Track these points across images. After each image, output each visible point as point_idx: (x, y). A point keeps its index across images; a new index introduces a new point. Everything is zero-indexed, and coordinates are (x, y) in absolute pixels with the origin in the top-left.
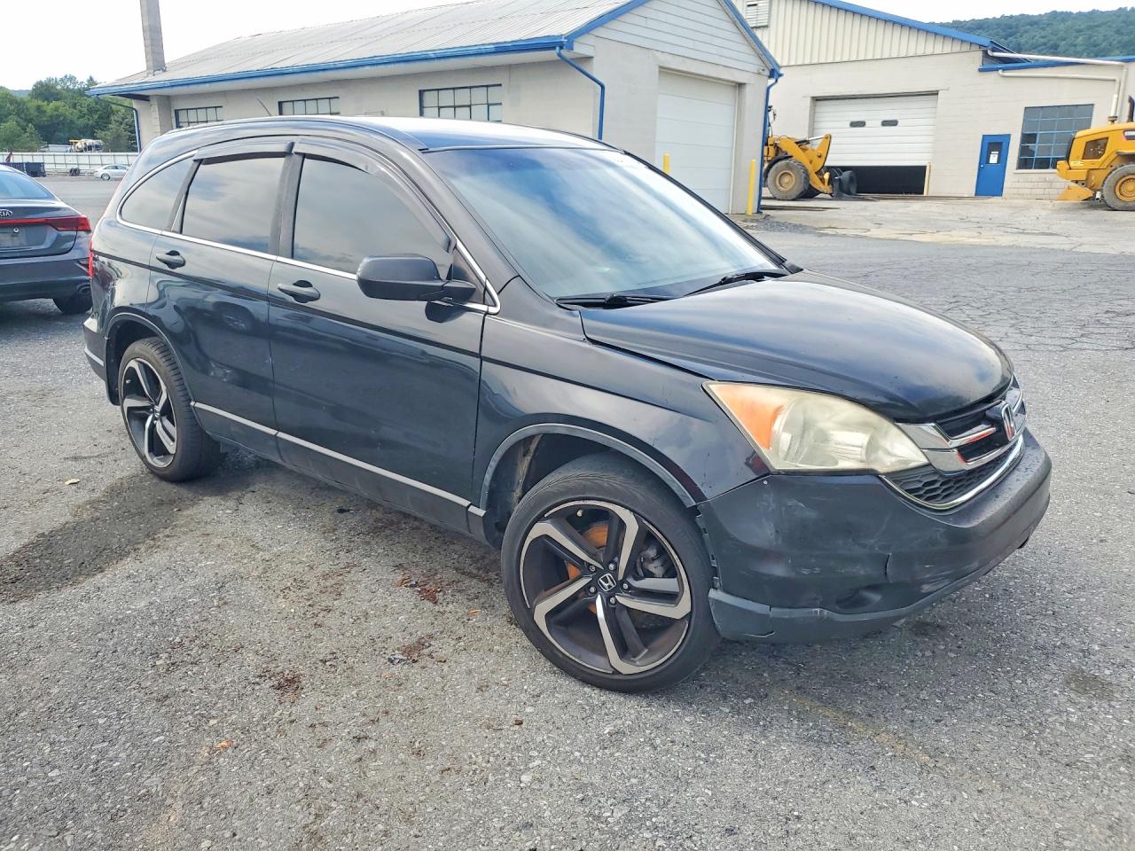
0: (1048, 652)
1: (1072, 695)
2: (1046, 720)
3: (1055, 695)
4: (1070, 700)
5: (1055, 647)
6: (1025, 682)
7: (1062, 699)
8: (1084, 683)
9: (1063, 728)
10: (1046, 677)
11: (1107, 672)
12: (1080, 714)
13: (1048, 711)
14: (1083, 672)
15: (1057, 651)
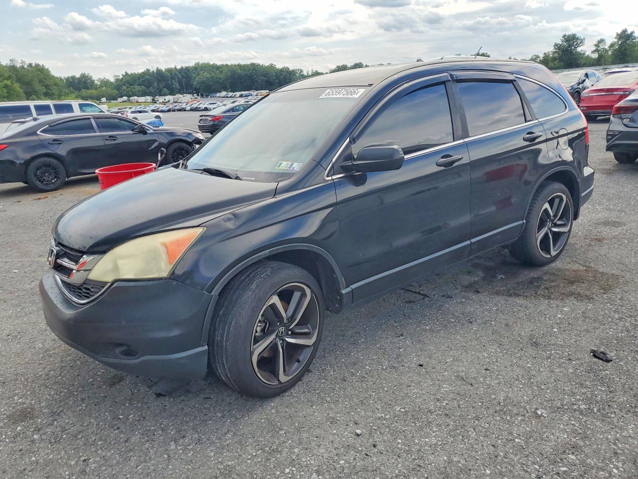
0: (55, 415)
1: (25, 406)
2: (26, 389)
3: (32, 400)
4: (24, 403)
5: (55, 420)
6: (50, 395)
7: (28, 401)
8: (25, 415)
9: (17, 392)
10: (44, 404)
11: (19, 428)
12: (16, 401)
13: (29, 393)
14: (30, 418)
15: (51, 418)
